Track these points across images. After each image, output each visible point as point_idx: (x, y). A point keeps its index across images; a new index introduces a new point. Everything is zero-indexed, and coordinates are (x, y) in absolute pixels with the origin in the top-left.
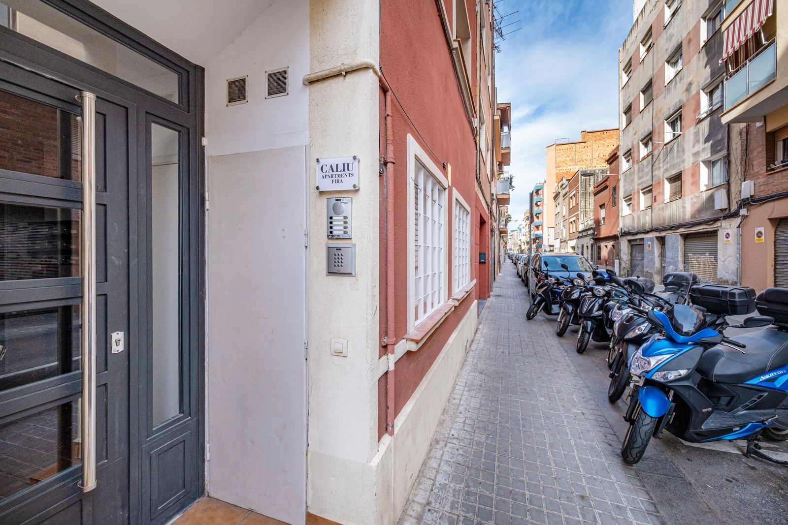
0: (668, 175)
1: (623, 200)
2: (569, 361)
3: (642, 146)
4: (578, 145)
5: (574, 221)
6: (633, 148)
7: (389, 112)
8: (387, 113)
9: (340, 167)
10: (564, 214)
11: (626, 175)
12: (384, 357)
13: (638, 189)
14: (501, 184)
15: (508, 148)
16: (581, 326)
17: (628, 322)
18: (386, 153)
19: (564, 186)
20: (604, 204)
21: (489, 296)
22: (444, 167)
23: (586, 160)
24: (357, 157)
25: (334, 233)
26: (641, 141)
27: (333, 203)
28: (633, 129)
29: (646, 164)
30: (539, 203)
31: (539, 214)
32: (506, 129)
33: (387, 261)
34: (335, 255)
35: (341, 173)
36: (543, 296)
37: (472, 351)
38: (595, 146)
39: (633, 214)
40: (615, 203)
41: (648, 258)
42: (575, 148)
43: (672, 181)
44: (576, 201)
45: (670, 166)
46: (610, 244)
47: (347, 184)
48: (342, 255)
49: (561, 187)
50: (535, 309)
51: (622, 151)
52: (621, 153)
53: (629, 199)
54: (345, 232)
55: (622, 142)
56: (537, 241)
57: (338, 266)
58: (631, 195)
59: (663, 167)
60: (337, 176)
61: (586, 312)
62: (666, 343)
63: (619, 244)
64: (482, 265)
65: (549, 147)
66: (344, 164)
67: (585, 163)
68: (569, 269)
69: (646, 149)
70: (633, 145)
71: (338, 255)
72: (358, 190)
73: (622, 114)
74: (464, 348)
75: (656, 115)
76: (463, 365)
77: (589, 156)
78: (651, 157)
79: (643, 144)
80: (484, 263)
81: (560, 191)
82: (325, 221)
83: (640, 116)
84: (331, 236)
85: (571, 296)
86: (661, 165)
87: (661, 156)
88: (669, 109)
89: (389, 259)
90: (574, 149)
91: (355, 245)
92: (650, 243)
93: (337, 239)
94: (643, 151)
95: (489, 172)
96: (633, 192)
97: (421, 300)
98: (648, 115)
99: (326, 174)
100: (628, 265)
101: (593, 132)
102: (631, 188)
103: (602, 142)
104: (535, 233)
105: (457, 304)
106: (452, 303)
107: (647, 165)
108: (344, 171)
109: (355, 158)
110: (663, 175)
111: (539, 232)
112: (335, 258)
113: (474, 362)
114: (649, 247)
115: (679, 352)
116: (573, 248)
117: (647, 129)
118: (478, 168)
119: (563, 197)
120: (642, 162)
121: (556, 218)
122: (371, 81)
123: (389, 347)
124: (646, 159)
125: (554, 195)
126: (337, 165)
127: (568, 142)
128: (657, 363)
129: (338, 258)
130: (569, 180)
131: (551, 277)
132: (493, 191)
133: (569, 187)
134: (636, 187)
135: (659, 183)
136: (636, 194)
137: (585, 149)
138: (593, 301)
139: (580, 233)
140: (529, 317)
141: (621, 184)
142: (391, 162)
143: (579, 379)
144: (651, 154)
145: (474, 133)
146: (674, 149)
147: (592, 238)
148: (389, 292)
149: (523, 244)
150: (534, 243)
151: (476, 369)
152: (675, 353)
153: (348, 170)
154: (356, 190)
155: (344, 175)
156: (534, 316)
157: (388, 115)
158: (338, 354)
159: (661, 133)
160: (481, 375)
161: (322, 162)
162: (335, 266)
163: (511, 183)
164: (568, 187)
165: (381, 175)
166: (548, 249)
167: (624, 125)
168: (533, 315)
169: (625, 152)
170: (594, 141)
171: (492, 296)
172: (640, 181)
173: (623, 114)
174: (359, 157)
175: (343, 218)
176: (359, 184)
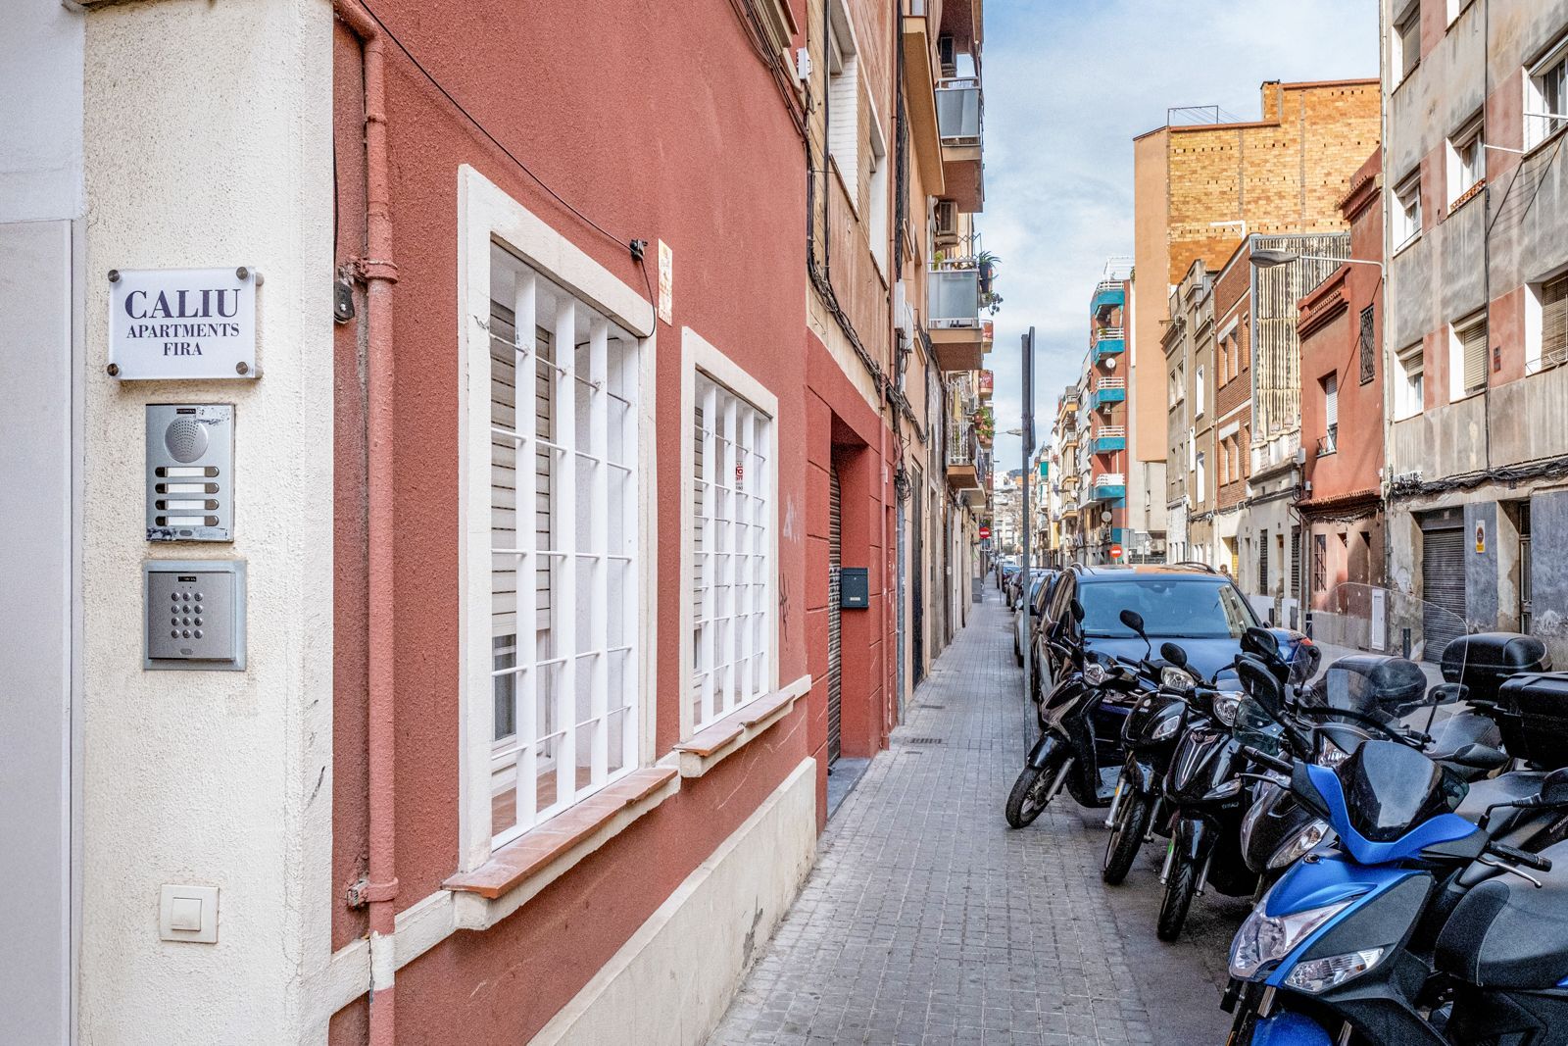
0: (1534, 271)
1: (1397, 358)
2: (1119, 970)
3: (1453, 159)
4: (1250, 137)
5: (1235, 436)
6: (1427, 162)
7: (376, 110)
8: (371, 112)
9: (194, 303)
10: (1200, 410)
11: (1404, 264)
12: (357, 946)
13: (1443, 321)
14: (944, 288)
15: (974, 142)
16: (1173, 841)
17: (1281, 813)
18: (364, 251)
19: (1199, 297)
20: (1334, 373)
21: (883, 744)
22: (636, 259)
23: (1280, 195)
24: (251, 272)
25: (172, 522)
26: (1452, 139)
27: (172, 420)
28: (1426, 91)
29: (1467, 226)
30: (1110, 363)
31: (1113, 404)
32: (964, 64)
33: (367, 615)
34: (174, 597)
35: (196, 321)
36: (1065, 733)
37: (777, 953)
38: (1313, 144)
39: (1428, 414)
40: (1370, 372)
41: (1476, 582)
42: (1241, 145)
43: (1550, 294)
44: (1240, 357)
45: (1542, 239)
46: (1354, 528)
47: (216, 359)
48: (197, 598)
49: (1188, 299)
50: (1040, 784)
51: (1390, 169)
52: (1386, 180)
53: (1415, 356)
54: (211, 522)
55: (1390, 136)
56: (1106, 516)
57: (186, 635)
58: (1421, 341)
59: (1519, 242)
60: (181, 330)
61: (1188, 784)
62: (1337, 867)
63: (1383, 527)
64: (852, 619)
65: (1144, 137)
66: (206, 294)
67: (1278, 208)
68: (1147, 630)
69: (1467, 171)
70: (1424, 151)
71: (186, 597)
72: (258, 379)
73: (1389, 30)
74: (742, 939)
75: (1497, 45)
76: (733, 1003)
77: (1289, 181)
78: (1481, 199)
79: (1458, 149)
80: (863, 609)
81: (1185, 317)
82: (137, 480)
83: (1446, 43)
84: (159, 532)
85: (1155, 726)
86: (1515, 232)
87: (1514, 201)
88: (1536, 26)
89: (373, 610)
90: (1235, 152)
91: (243, 565)
92: (1481, 524)
93: (181, 542)
94: (1459, 179)
95: (880, 245)
96: (1426, 329)
97: (527, 753)
98: (1470, 41)
99: (144, 322)
100: (1412, 610)
101: (1303, 88)
102: (1422, 316)
103: (1338, 127)
104: (1098, 484)
105: (696, 768)
106: (678, 765)
107: (1471, 231)
108: (206, 314)
109: (242, 274)
110: (1519, 271)
111: (1114, 480)
112: (174, 610)
113: (775, 994)
114: (1480, 540)
115: (1366, 893)
116: (1232, 543)
117: (1469, 95)
118: (819, 232)
119: (1197, 338)
120: (1456, 216)
121: (1171, 422)
122: (302, 23)
123: (377, 913)
124: (1467, 210)
125: (1164, 329)
126: (182, 294)
127: (1213, 122)
128: (1301, 933)
129: (186, 610)
130: (1216, 274)
131: (1093, 658)
132: (905, 318)
133: (1216, 302)
134: (1437, 312)
135: (1508, 297)
136: (1438, 338)
137: (1276, 151)
138: (1212, 745)
139: (1254, 482)
140: (1017, 821)
141: (1390, 295)
142: (380, 279)
143: (1139, 1026)
144: (1482, 190)
145: (796, 106)
146: (1552, 176)
147: (1296, 506)
148: (373, 722)
149: (1053, 526)
150: (1093, 526)
151: (780, 1017)
152: (1355, 897)
153: (221, 312)
154: (247, 379)
155: (206, 329)
156: (1034, 813)
157: (372, 120)
158: (186, 935)
159: (1513, 111)
160: (793, 1036)
161: (130, 282)
162: (174, 634)
163: (984, 283)
164: (1211, 302)
165: (341, 323)
166: (1145, 548)
167: (1398, 75)
168: (1031, 810)
169: (1402, 175)
170: (1307, 124)
171: (896, 741)
172: (1449, 291)
173: (1394, 33)
174: (260, 270)
175: (201, 472)
176: (258, 358)
